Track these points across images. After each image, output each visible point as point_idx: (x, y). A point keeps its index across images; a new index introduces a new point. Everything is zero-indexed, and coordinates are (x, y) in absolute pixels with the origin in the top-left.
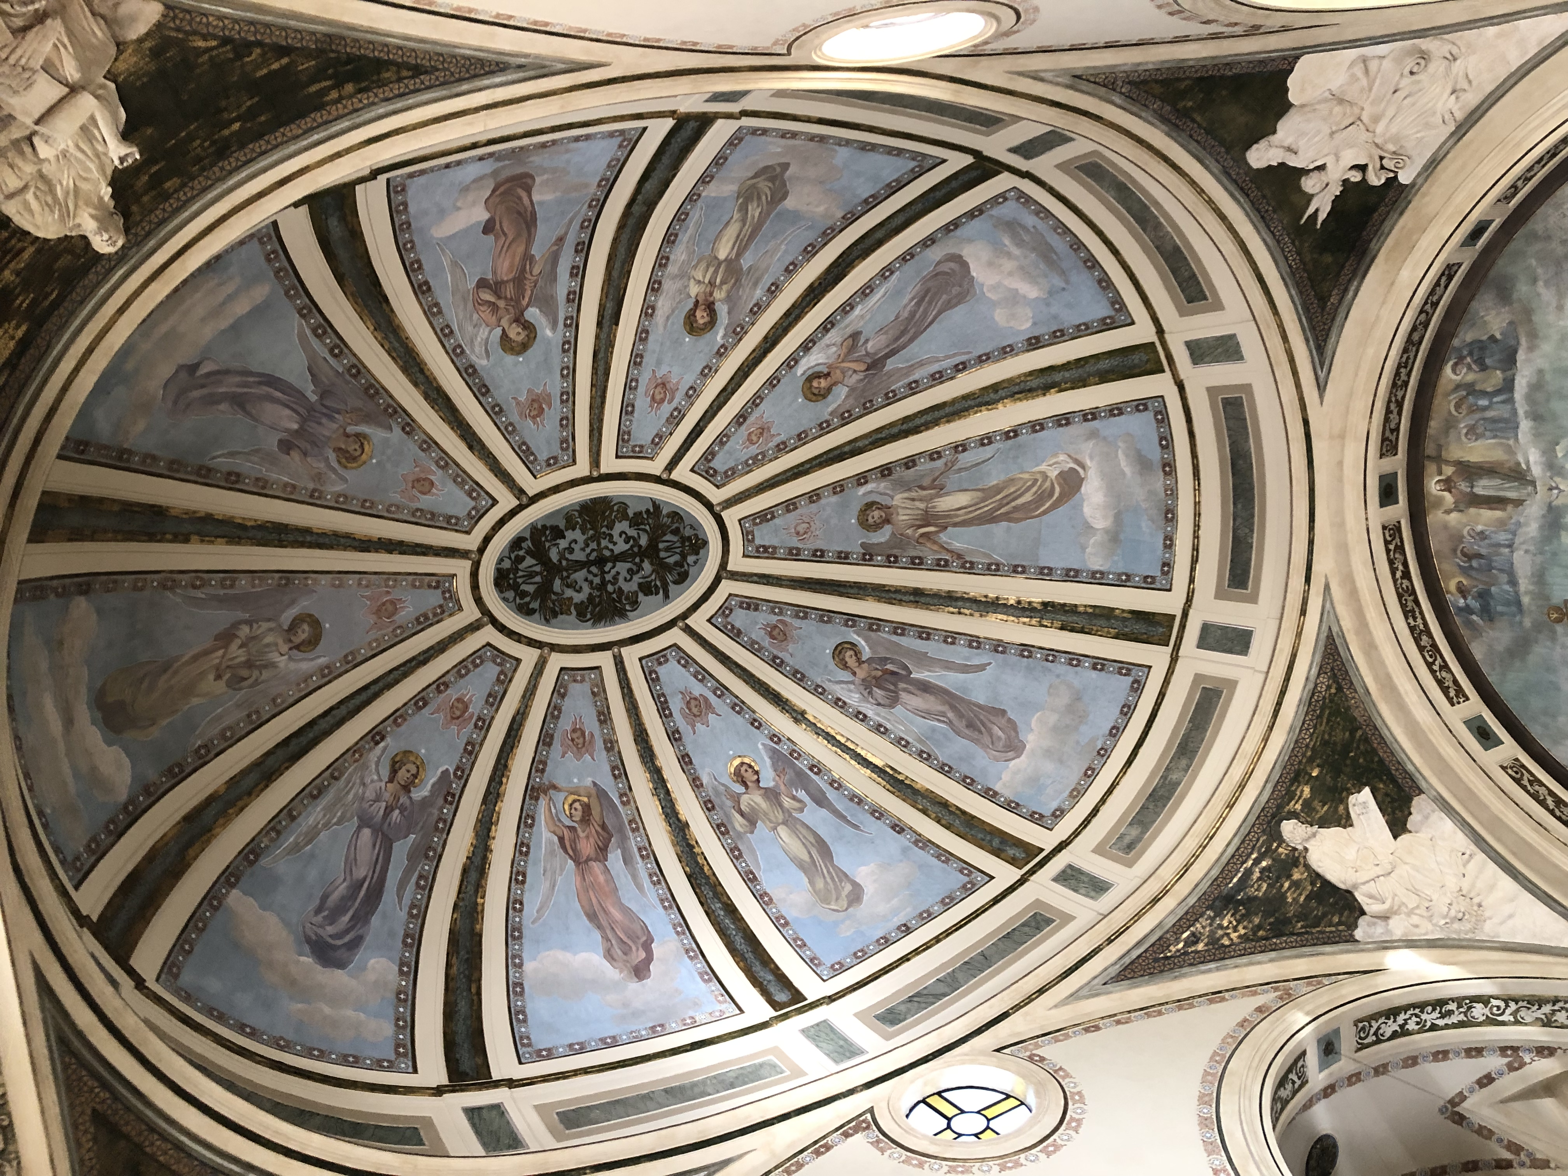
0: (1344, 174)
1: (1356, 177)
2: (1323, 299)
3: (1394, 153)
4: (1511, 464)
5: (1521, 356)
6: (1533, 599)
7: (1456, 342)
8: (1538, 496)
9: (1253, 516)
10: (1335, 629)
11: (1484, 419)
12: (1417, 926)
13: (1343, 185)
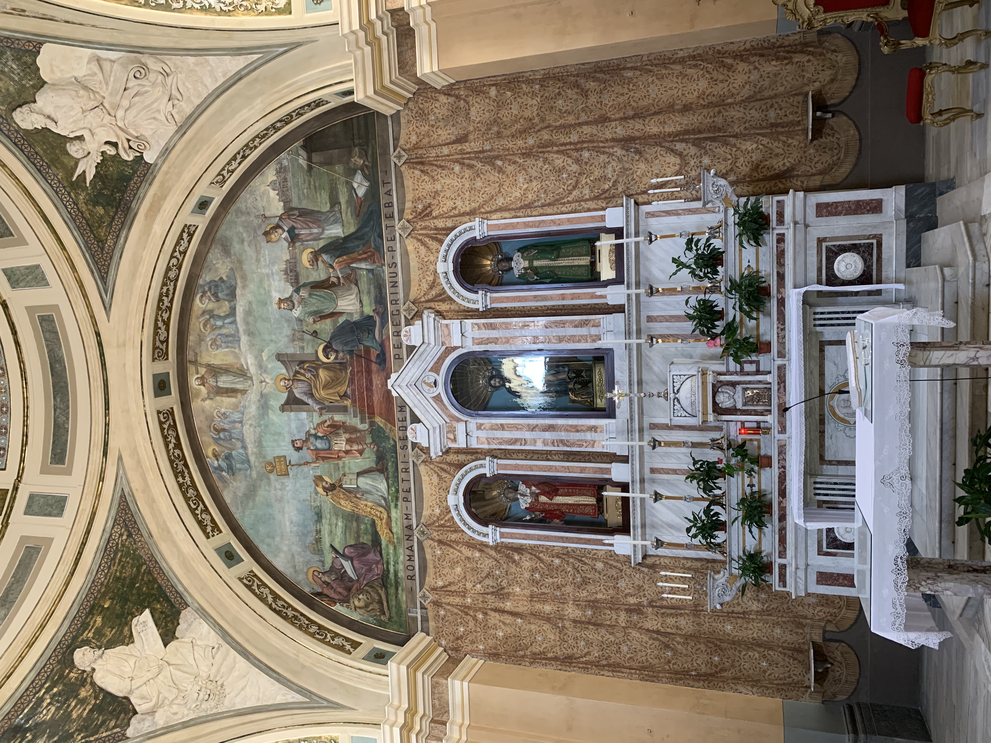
0: (100, 147)
1: (111, 151)
2: (101, 242)
3: (137, 137)
4: (238, 366)
5: (238, 292)
6: (256, 458)
7: (201, 282)
8: (255, 387)
9: (68, 408)
10: (126, 490)
11: (220, 335)
12: (175, 714)
13: (102, 155)
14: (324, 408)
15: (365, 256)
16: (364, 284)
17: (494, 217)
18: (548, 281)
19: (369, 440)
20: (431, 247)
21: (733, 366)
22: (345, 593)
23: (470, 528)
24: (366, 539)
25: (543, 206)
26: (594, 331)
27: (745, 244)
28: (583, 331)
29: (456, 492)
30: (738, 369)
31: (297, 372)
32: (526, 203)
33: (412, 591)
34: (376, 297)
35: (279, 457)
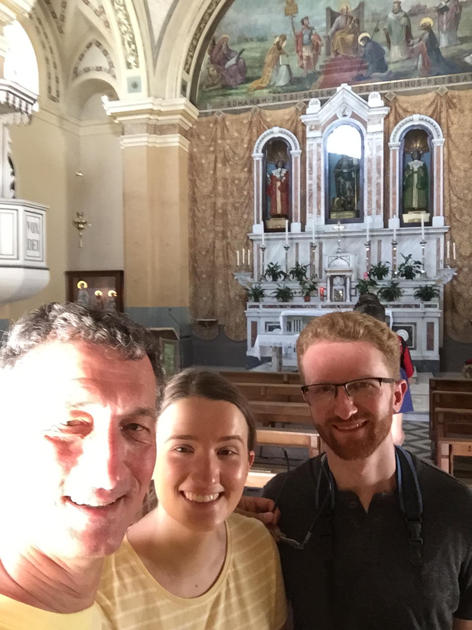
14: (329, 39)
15: (426, 64)
16: (409, 64)
17: (445, 149)
18: (405, 184)
19: (310, 71)
20: (429, 109)
21: (354, 284)
22: (216, 61)
23: (261, 141)
24: (249, 74)
25: (449, 180)
26: (374, 211)
27: (416, 290)
28: (374, 205)
29: (281, 132)
30: (353, 287)
31: (352, 18)
32: (452, 169)
33: (221, 105)
34: (400, 72)
35: (297, 9)
